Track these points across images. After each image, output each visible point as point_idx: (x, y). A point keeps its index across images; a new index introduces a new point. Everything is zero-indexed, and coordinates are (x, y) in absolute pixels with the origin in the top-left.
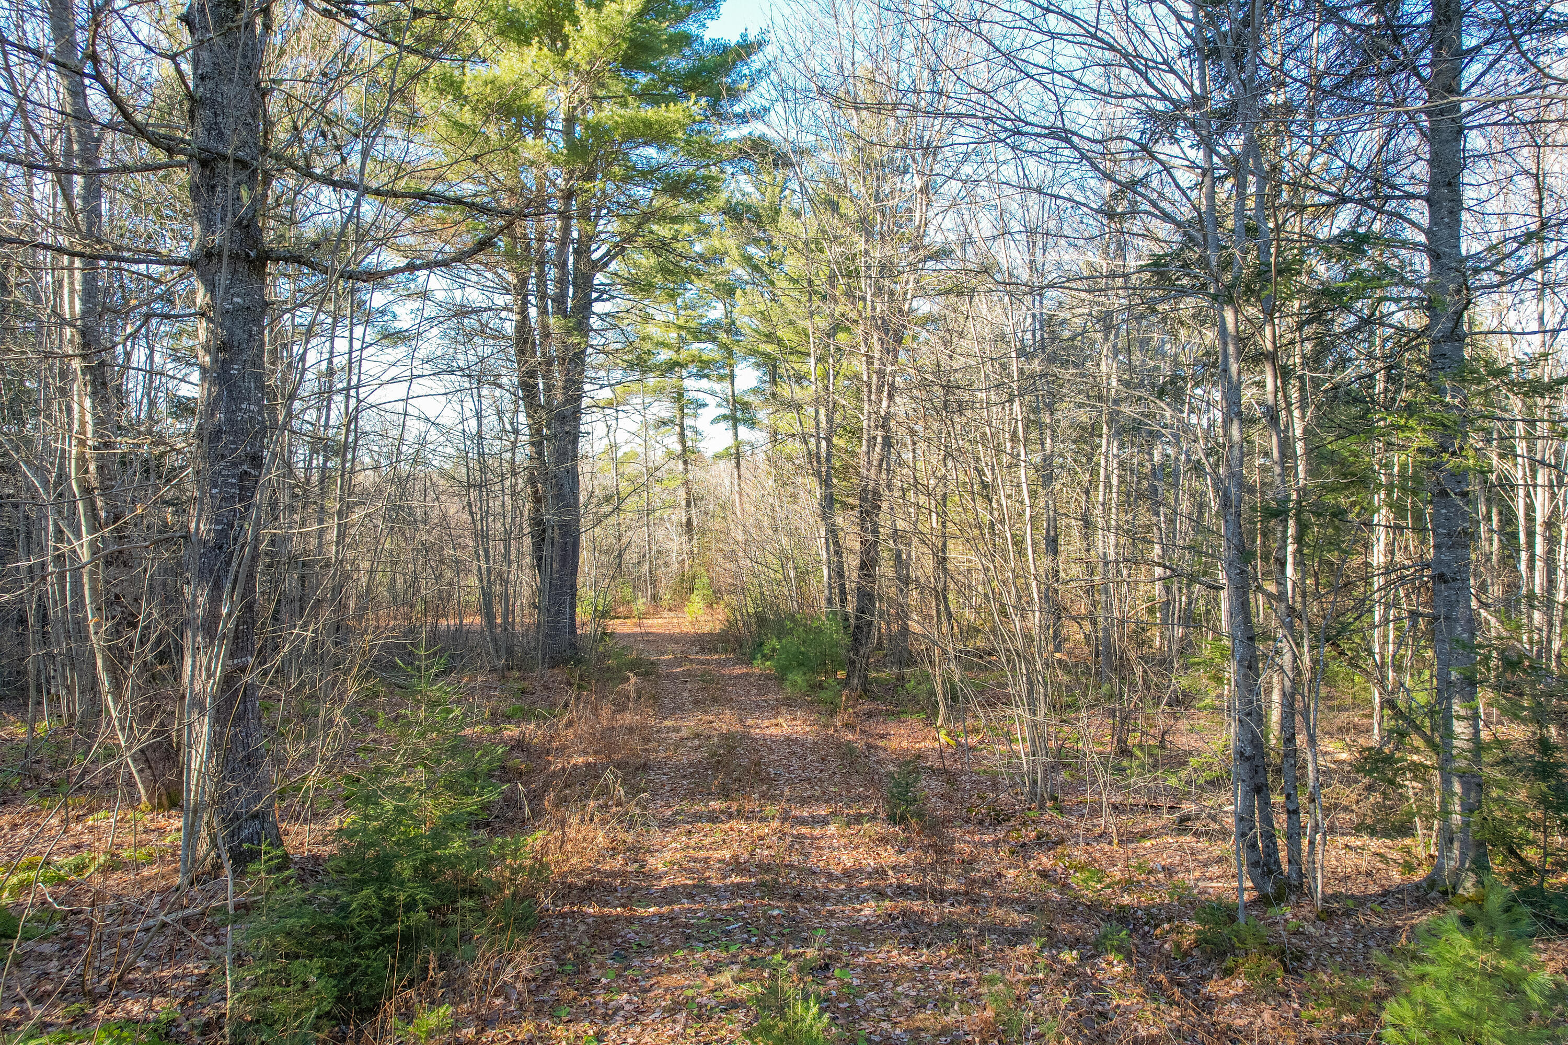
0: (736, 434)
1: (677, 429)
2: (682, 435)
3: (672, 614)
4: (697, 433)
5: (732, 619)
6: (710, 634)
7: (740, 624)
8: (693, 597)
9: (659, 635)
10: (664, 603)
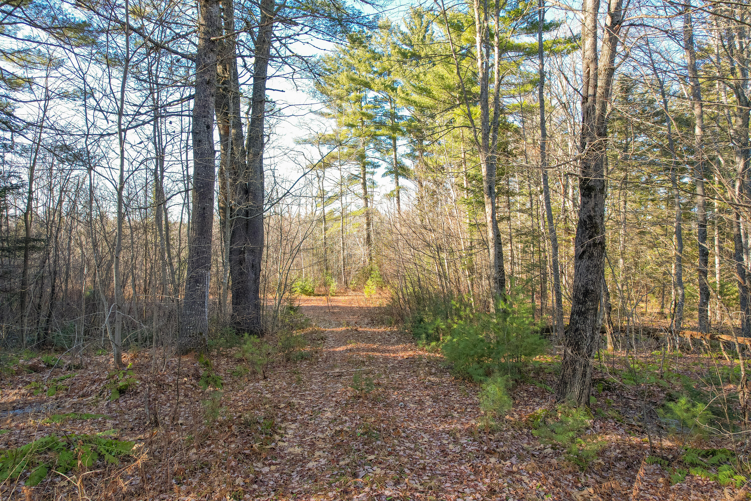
0: (397, 183)
1: (362, 181)
2: (364, 184)
3: (354, 293)
4: (373, 183)
5: (395, 297)
6: (379, 308)
7: (401, 301)
8: (369, 282)
9: (343, 308)
10: (351, 286)
